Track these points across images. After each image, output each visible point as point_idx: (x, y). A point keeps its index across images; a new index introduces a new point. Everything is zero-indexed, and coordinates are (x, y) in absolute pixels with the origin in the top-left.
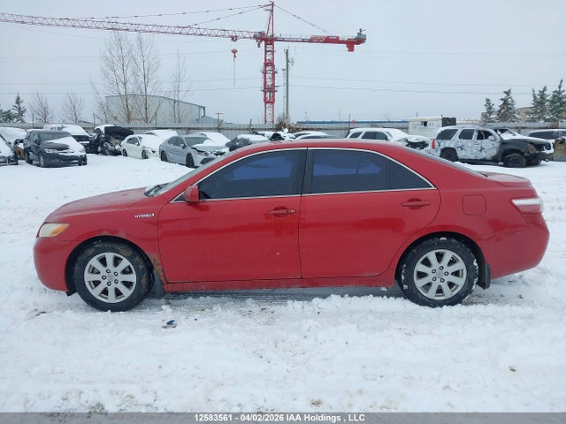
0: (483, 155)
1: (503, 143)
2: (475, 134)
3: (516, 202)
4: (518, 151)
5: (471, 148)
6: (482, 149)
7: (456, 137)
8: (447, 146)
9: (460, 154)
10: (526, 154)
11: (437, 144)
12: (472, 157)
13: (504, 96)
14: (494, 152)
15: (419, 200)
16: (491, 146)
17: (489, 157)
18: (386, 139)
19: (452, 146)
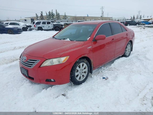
0: (49, 28)
1: (54, 25)
2: (46, 23)
4: (58, 27)
5: (46, 27)
6: (49, 27)
7: (41, 24)
8: (39, 26)
9: (43, 28)
10: (60, 28)
11: (36, 26)
12: (47, 29)
13: (41, 13)
14: (52, 27)
16: (51, 26)
17: (51, 29)
18: (19, 25)
19: (41, 26)
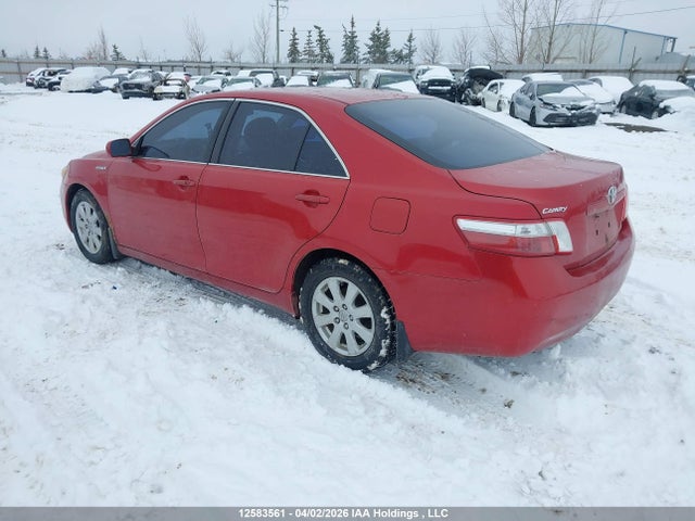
3: (464, 224)
15: (317, 194)
